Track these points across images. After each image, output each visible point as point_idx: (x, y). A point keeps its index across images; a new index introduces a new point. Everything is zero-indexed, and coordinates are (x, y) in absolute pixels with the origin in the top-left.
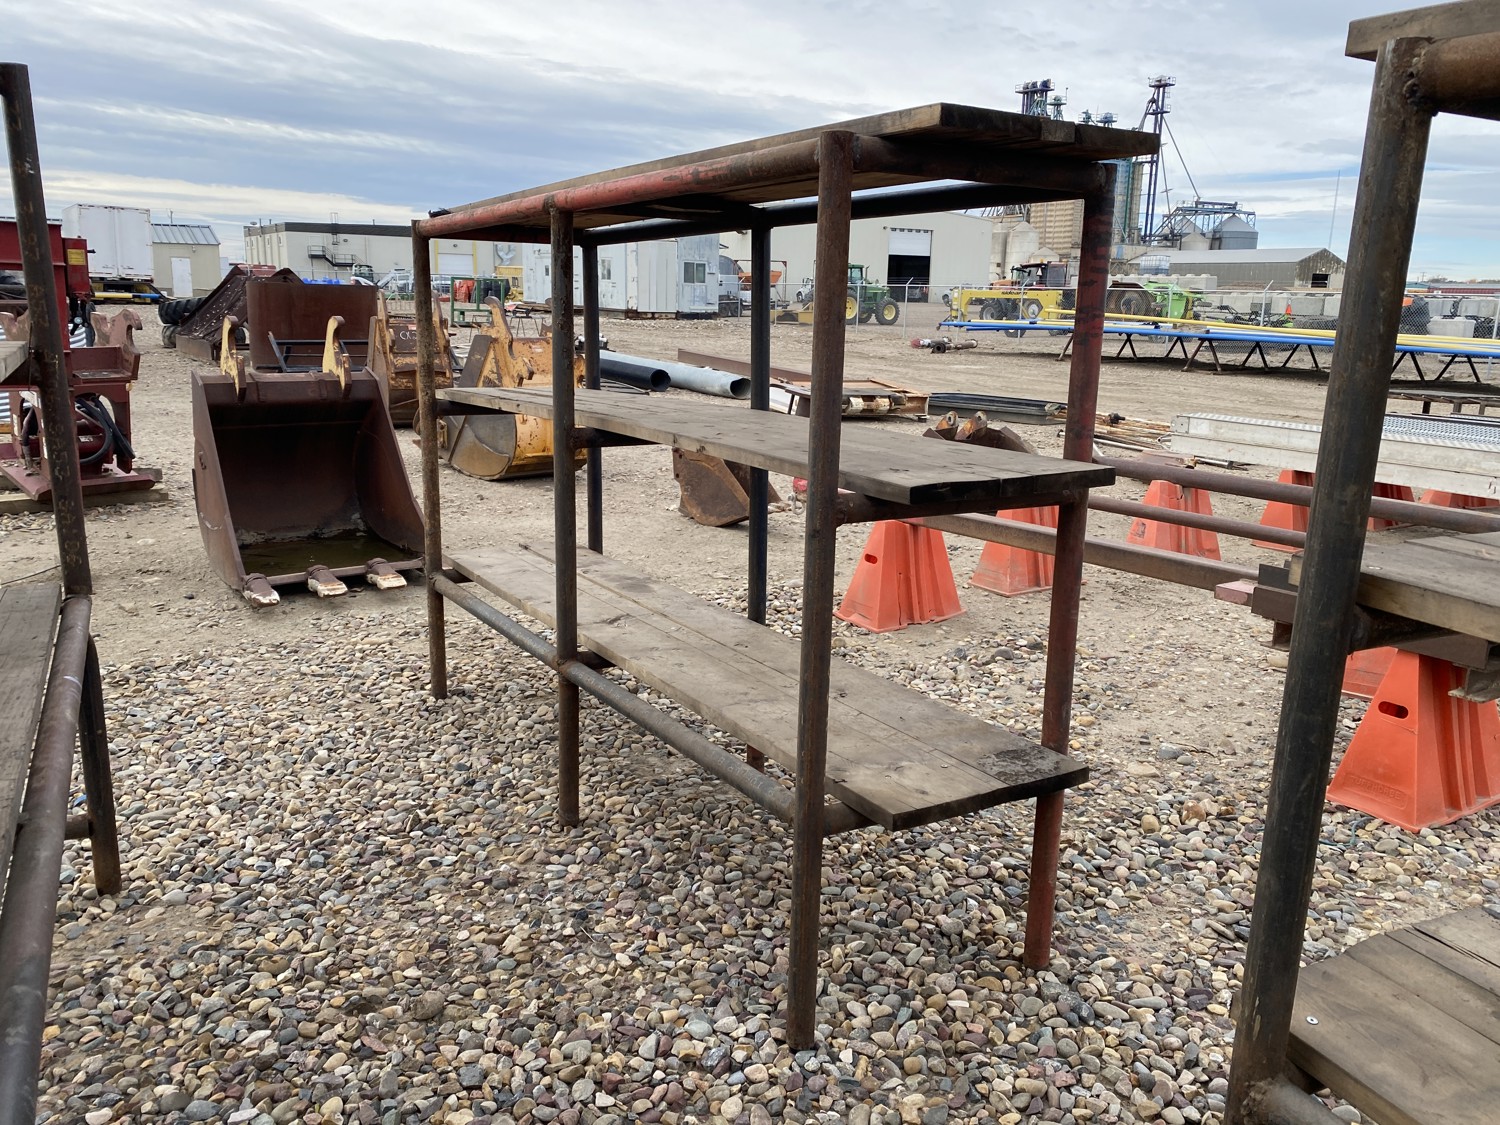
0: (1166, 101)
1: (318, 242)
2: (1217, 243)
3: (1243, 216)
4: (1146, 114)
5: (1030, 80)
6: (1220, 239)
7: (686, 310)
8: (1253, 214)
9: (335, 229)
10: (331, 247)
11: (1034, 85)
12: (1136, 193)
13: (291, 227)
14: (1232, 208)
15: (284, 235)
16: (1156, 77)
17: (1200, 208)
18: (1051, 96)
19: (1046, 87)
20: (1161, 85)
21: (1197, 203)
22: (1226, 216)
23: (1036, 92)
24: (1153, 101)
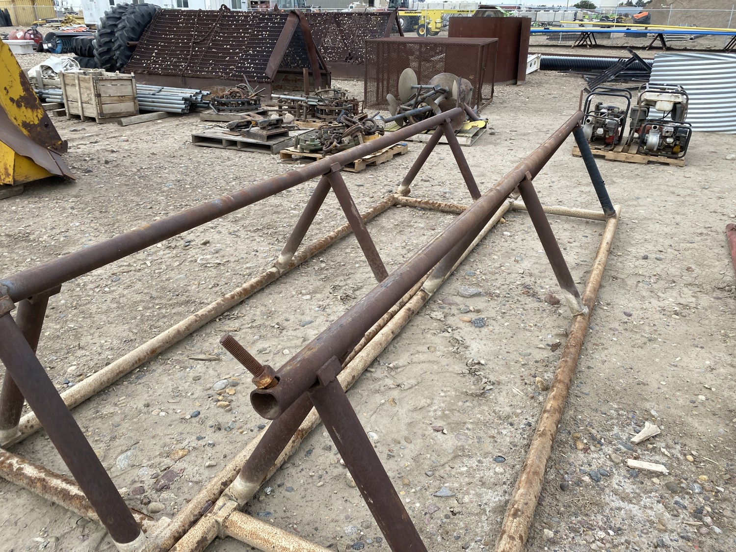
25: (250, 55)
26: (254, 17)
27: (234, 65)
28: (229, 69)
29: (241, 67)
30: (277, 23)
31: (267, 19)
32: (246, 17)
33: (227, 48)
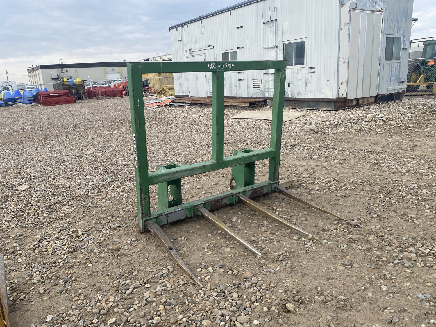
1: (55, 72)
7: (384, 92)
9: (62, 66)
10: (61, 74)
13: (42, 67)
15: (40, 70)
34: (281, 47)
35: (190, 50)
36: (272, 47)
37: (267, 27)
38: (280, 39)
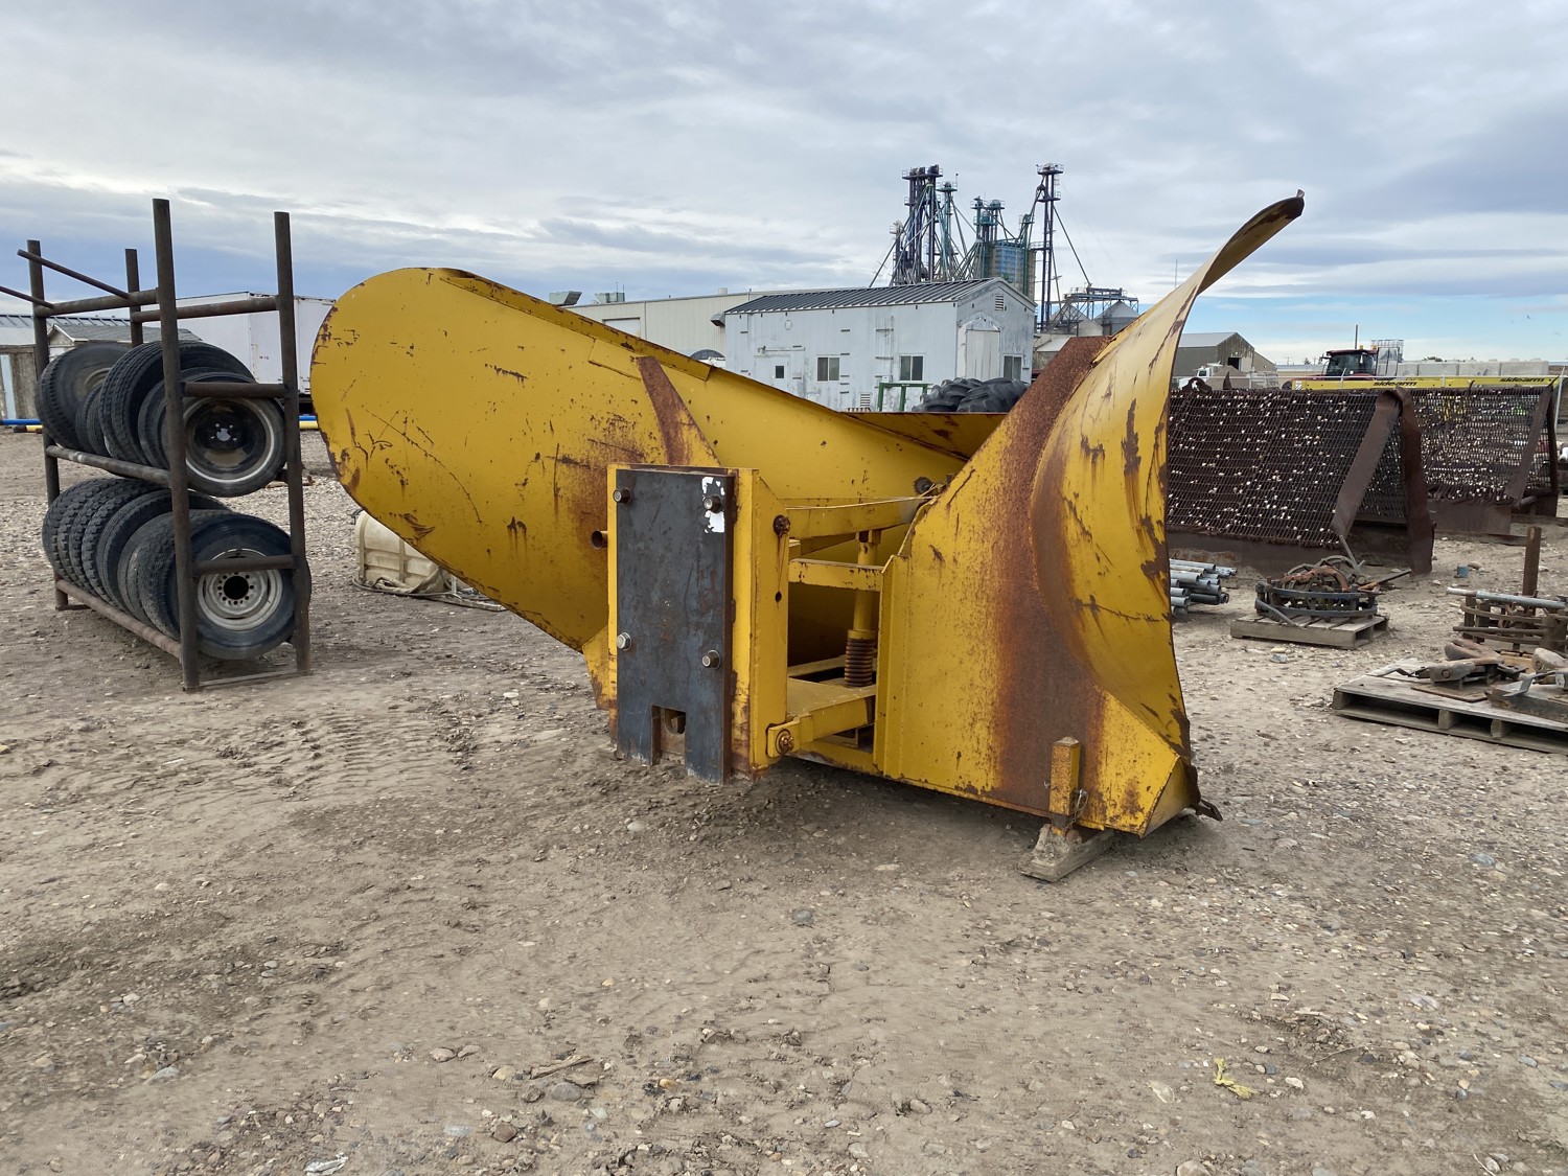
0: (1056, 188)
2: (1108, 329)
3: (1127, 302)
4: (1037, 200)
5: (918, 166)
6: (1110, 325)
8: (1136, 300)
11: (922, 170)
12: (1031, 280)
14: (1117, 294)
16: (1043, 164)
17: (1090, 295)
18: (940, 183)
19: (934, 172)
20: (1049, 172)
21: (1088, 289)
22: (1114, 302)
23: (923, 178)
24: (1041, 188)
25: (1274, 483)
26: (1275, 403)
27: (1237, 507)
28: (1222, 513)
29: (1254, 512)
30: (1340, 416)
31: (1310, 407)
32: (1254, 403)
33: (1207, 469)
34: (898, 359)
35: (764, 348)
36: (885, 358)
37: (881, 335)
38: (896, 350)
